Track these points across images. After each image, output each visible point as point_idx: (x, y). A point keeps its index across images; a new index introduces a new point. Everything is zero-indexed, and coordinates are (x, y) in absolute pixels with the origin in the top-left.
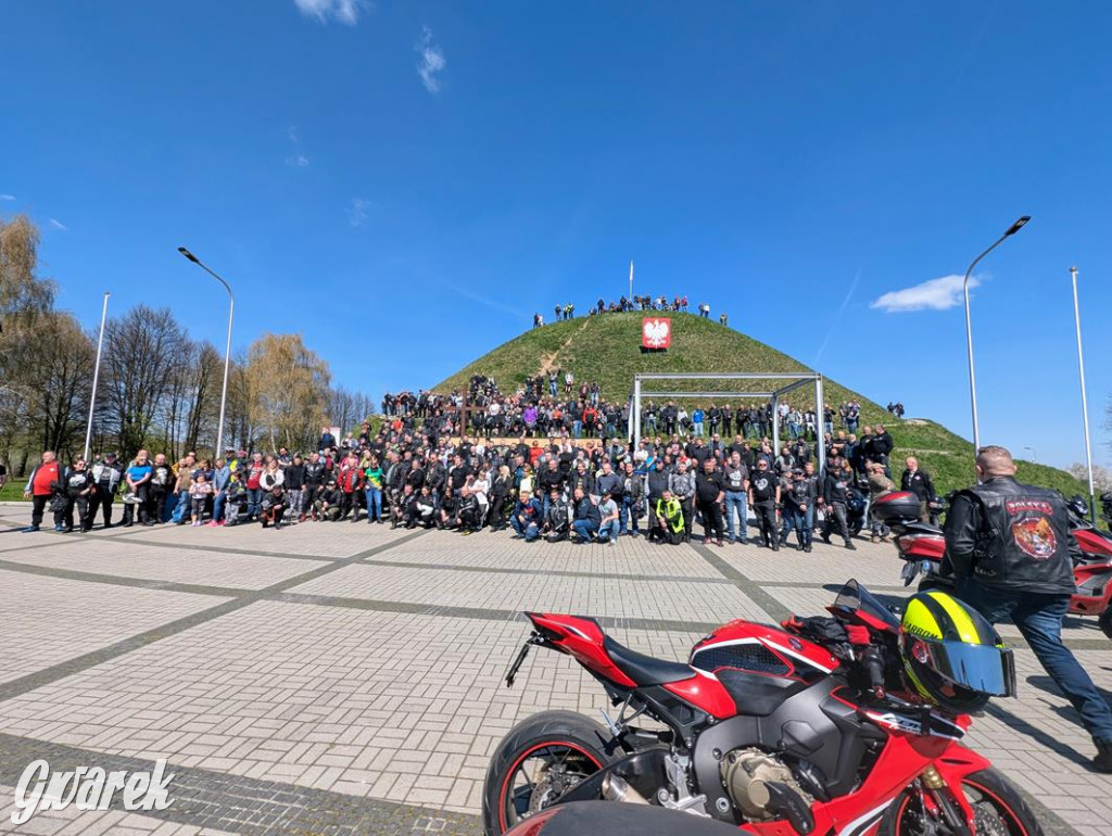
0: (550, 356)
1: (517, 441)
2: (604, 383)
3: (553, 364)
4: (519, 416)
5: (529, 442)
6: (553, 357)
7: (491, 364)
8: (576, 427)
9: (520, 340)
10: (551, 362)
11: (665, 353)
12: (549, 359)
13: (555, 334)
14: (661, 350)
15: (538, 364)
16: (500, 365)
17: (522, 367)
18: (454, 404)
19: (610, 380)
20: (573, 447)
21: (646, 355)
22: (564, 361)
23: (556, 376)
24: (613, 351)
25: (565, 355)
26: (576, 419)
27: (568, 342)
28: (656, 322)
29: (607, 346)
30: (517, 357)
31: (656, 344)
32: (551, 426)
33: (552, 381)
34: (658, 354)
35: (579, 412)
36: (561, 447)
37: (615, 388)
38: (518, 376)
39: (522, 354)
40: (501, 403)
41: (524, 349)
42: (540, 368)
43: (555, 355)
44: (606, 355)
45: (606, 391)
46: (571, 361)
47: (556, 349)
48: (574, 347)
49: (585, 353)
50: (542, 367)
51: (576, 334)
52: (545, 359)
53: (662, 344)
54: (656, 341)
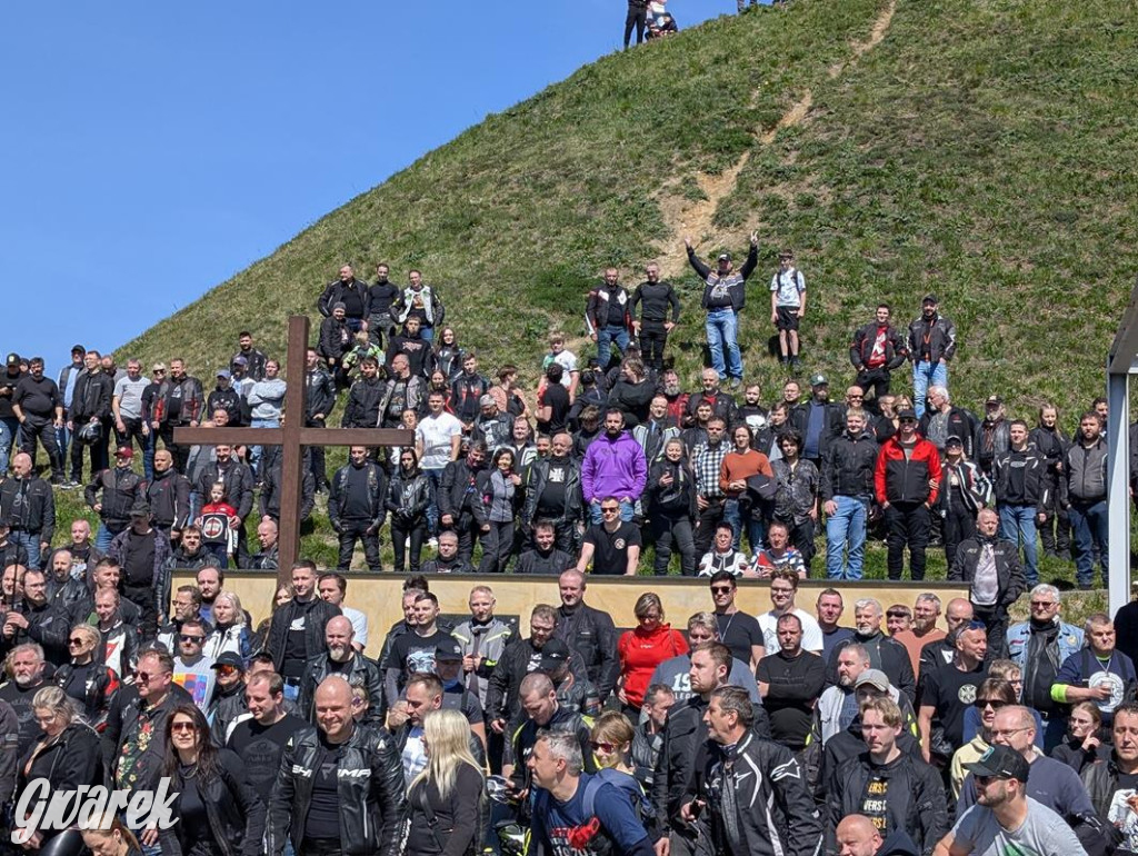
0: (704, 182)
1: (549, 594)
2: (974, 314)
3: (720, 220)
4: (557, 475)
5: (616, 602)
6: (720, 188)
7: (417, 221)
8: (836, 528)
9: (557, 104)
10: (711, 208)
12: (697, 195)
13: (730, 73)
15: (643, 222)
16: (461, 227)
17: (569, 235)
18: (240, 415)
19: (1007, 295)
20: (829, 629)
22: (775, 203)
23: (734, 278)
24: (1018, 151)
25: (781, 175)
26: (842, 489)
27: (796, 114)
29: (990, 131)
30: (547, 189)
32: (715, 520)
33: (714, 306)
35: (855, 454)
36: (767, 623)
37: (1033, 336)
38: (549, 280)
39: (568, 171)
40: (469, 411)
41: (576, 146)
42: (654, 243)
43: (731, 174)
44: (987, 171)
45: (988, 351)
46: (808, 203)
47: (729, 148)
48: (823, 137)
49: (880, 166)
50: (662, 233)
51: (835, 71)
52: (677, 201)
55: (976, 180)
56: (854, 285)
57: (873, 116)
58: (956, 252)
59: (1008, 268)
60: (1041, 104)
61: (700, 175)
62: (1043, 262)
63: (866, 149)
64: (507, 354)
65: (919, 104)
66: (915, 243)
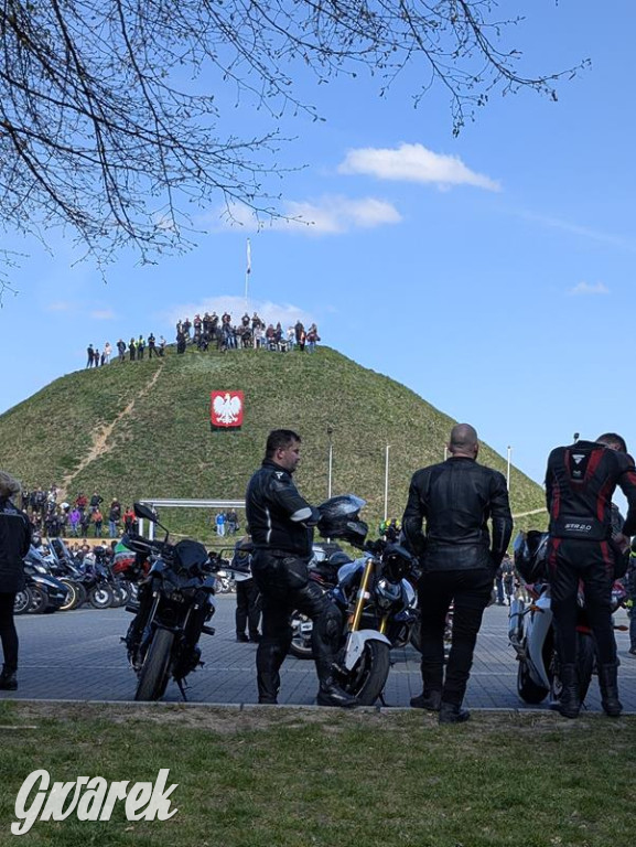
0: (104, 429)
3: (107, 442)
6: (107, 431)
10: (104, 438)
11: (238, 432)
12: (102, 434)
13: (114, 391)
14: (231, 428)
15: (88, 441)
16: (41, 438)
17: (69, 444)
19: (166, 468)
21: (215, 434)
22: (120, 439)
24: (178, 427)
25: (122, 430)
27: (128, 410)
28: (228, 396)
29: (173, 419)
30: (64, 428)
31: (227, 421)
34: (228, 433)
38: (64, 458)
39: (69, 422)
42: (91, 448)
43: (112, 426)
44: (170, 432)
45: (159, 483)
46: (127, 439)
47: (112, 417)
48: (134, 418)
49: (145, 429)
50: (92, 446)
51: (142, 393)
52: (97, 435)
53: (233, 422)
54: (227, 418)
55: (166, 436)
56: (134, 465)
57: (147, 412)
58: (157, 456)
59: (168, 460)
60: (187, 412)
61: (103, 427)
62: (176, 460)
63: (143, 423)
64: (54, 480)
65: (159, 409)
66: (149, 453)
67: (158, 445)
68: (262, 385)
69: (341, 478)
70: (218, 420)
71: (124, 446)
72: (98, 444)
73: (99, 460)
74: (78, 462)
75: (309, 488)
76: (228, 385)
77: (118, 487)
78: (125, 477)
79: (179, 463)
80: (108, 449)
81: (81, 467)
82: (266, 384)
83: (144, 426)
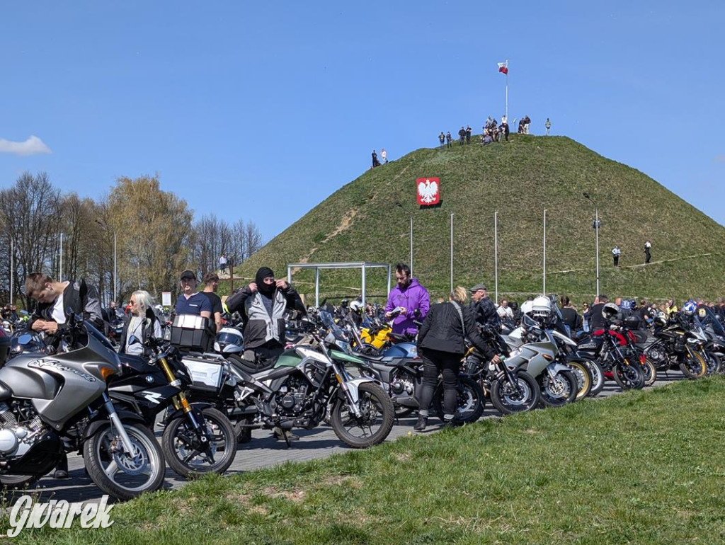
0: (352, 213)
3: (350, 222)
6: (354, 214)
10: (350, 219)
12: (349, 216)
15: (338, 222)
19: (376, 239)
27: (374, 198)
28: (428, 182)
31: (428, 201)
38: (318, 236)
42: (338, 227)
50: (339, 225)
51: (388, 184)
52: (346, 217)
53: (433, 201)
54: (428, 198)
55: (387, 215)
56: (357, 238)
57: (383, 198)
59: (381, 233)
61: (353, 211)
63: (377, 206)
65: (391, 195)
66: (371, 228)
67: (379, 222)
68: (473, 170)
69: (502, 239)
70: (422, 200)
71: (357, 223)
72: (344, 224)
73: (338, 235)
74: (325, 238)
75: (472, 249)
76: (447, 173)
77: (339, 255)
78: (347, 247)
79: (387, 234)
80: (347, 228)
81: (324, 242)
82: (475, 170)
83: (376, 209)
